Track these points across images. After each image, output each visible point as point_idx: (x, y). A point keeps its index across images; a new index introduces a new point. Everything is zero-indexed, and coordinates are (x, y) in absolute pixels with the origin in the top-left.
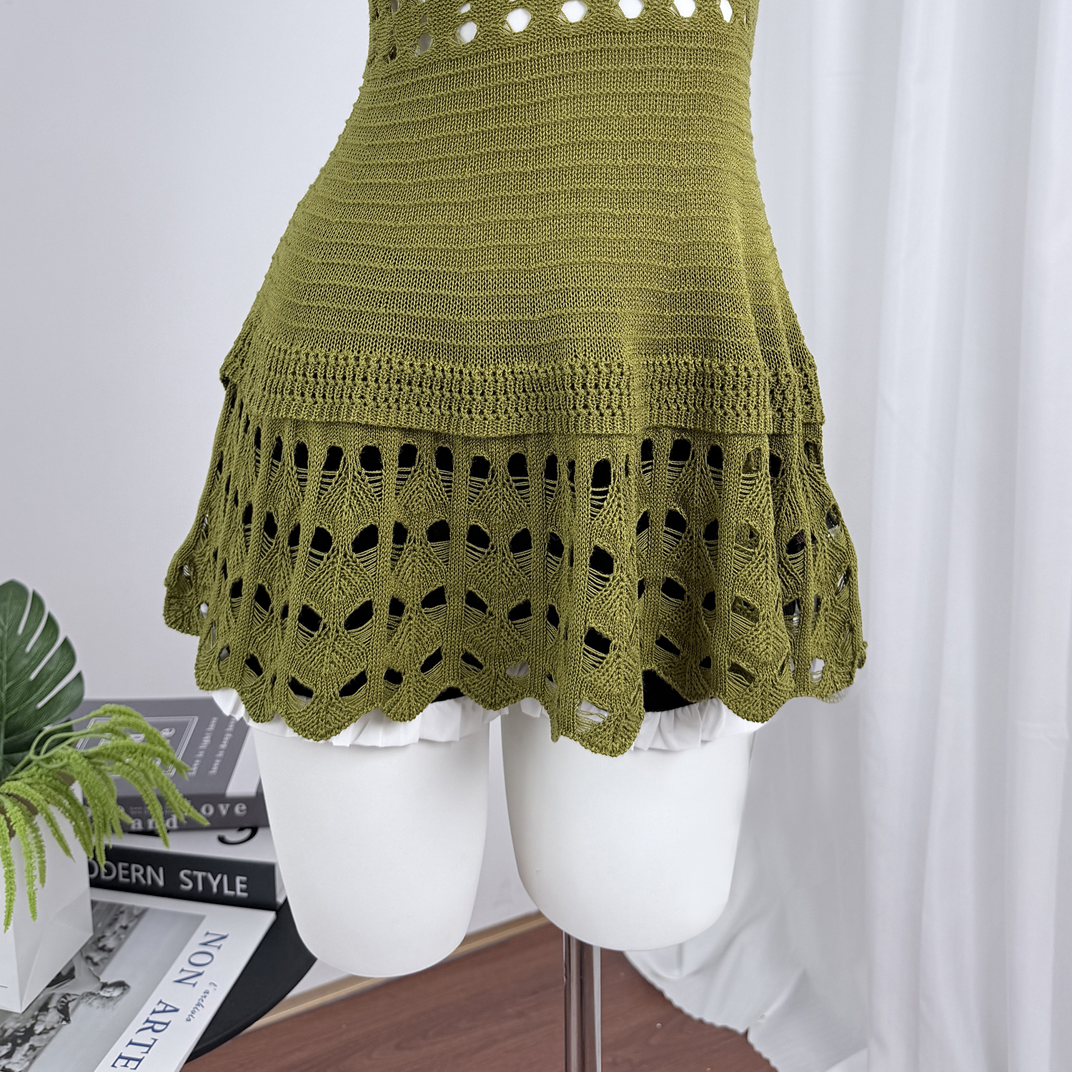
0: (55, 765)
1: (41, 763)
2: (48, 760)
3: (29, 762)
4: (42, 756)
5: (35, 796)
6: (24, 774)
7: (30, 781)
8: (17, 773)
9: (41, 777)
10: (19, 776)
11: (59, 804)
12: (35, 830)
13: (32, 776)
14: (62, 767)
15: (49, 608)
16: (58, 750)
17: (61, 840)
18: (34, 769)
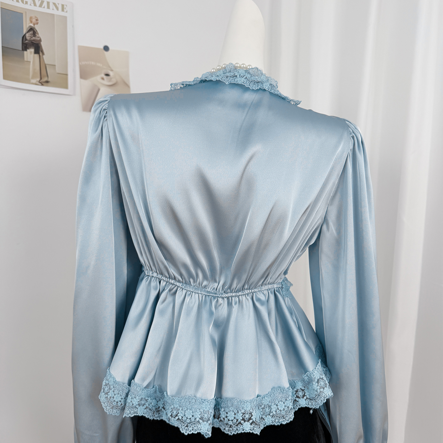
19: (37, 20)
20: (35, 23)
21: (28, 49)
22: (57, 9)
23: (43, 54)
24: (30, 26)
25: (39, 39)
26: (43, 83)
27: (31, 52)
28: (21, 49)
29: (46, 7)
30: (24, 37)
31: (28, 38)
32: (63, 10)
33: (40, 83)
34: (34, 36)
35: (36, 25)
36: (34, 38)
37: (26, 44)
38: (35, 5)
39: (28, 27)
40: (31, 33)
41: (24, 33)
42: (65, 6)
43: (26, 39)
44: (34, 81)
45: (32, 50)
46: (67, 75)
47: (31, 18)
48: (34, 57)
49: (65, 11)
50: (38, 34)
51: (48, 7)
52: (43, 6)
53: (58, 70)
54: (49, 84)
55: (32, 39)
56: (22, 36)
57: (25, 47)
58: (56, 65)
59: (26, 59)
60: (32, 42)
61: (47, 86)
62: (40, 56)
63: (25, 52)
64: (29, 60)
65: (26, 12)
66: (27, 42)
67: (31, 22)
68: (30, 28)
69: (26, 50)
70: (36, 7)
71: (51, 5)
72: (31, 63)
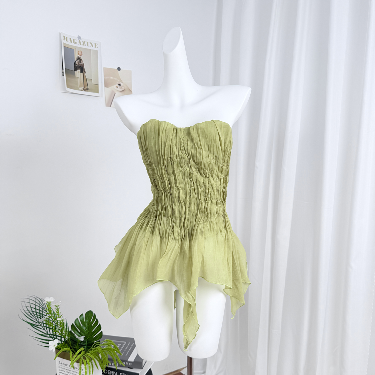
0: (96, 350)
1: (94, 350)
2: (95, 349)
3: (91, 349)
4: (94, 348)
5: (92, 356)
6: (90, 352)
7: (91, 353)
8: (89, 351)
9: (93, 353)
10: (89, 352)
11: (97, 359)
12: (92, 363)
13: (92, 352)
14: (98, 351)
15: (97, 317)
16: (97, 347)
17: (97, 366)
18: (92, 351)
19: (81, 53)
20: (81, 55)
21: (77, 70)
22: (92, 46)
23: (85, 73)
24: (78, 57)
25: (83, 64)
26: (85, 90)
27: (79, 72)
28: (73, 70)
29: (86, 45)
30: (75, 63)
31: (77, 64)
32: (95, 47)
33: (84, 90)
34: (80, 62)
35: (81, 56)
36: (80, 63)
37: (76, 67)
38: (80, 44)
39: (77, 57)
40: (78, 60)
41: (75, 61)
42: (97, 44)
43: (76, 64)
44: (80, 89)
45: (79, 71)
46: (98, 85)
47: (78, 52)
48: (80, 74)
49: (97, 47)
50: (82, 61)
51: (88, 45)
52: (85, 45)
53: (93, 82)
54: (88, 90)
55: (79, 64)
56: (74, 62)
57: (76, 69)
58: (92, 79)
59: (76, 76)
60: (79, 66)
61: (88, 91)
62: (83, 74)
63: (76, 72)
64: (78, 77)
65: (76, 48)
66: (76, 66)
67: (79, 54)
68: (78, 58)
69: (76, 71)
70: (81, 45)
71: (89, 44)
72: (79, 78)
